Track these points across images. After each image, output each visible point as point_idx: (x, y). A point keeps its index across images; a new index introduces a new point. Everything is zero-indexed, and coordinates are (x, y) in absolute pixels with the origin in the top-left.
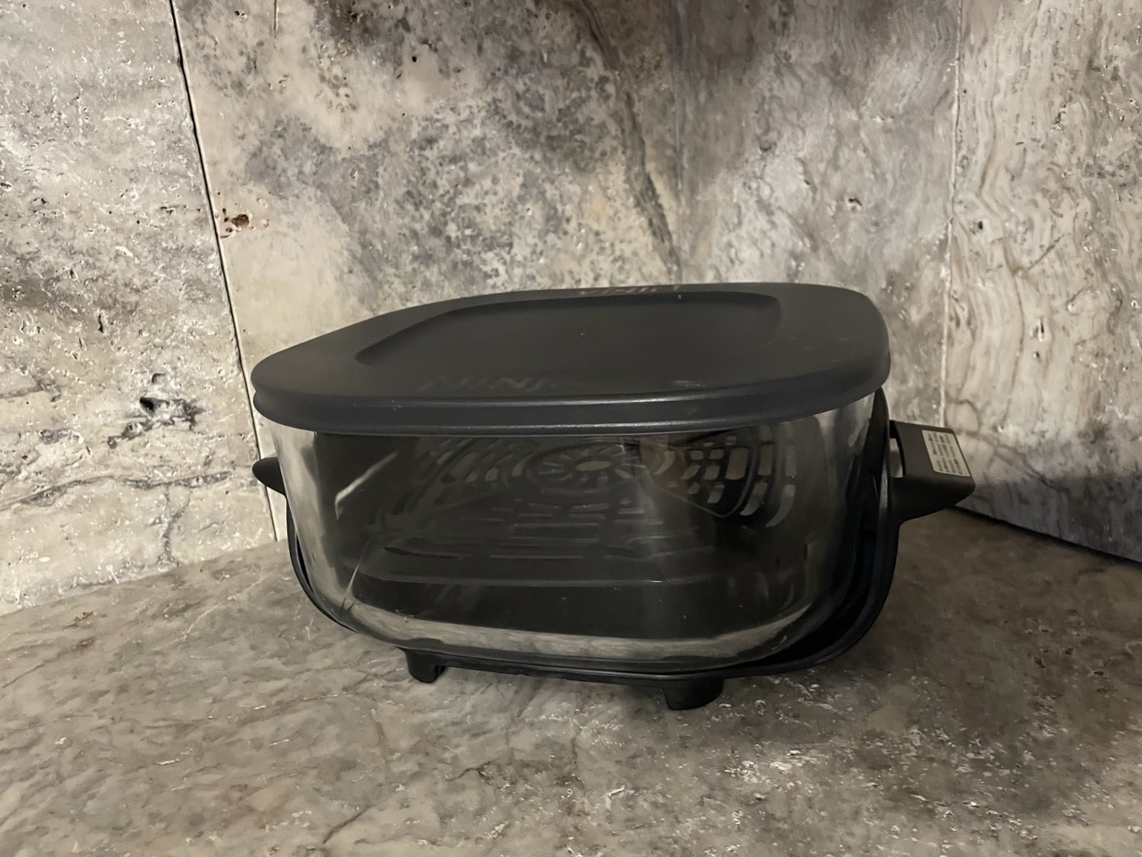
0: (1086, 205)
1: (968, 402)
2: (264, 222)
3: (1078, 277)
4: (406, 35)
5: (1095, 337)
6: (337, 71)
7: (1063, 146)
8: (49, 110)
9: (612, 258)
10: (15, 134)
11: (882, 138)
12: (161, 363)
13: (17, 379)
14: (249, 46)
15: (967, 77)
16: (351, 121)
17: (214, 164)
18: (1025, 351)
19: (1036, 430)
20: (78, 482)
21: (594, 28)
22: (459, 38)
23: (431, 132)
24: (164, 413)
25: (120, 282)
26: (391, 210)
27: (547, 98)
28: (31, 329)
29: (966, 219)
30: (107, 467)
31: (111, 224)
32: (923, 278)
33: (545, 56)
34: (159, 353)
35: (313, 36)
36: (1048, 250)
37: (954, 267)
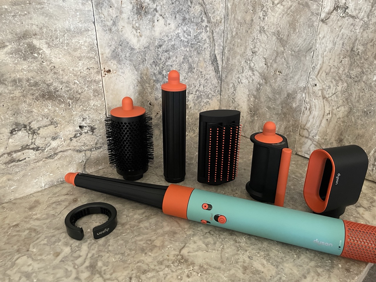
0: (345, 84)
1: (306, 129)
2: (115, 72)
3: (341, 102)
4: (156, 13)
5: (343, 118)
6: (137, 25)
7: (341, 69)
8: (57, 38)
9: (204, 79)
10: (46, 46)
11: (290, 57)
12: (85, 115)
13: (46, 121)
14: (114, 18)
15: (317, 46)
16: (140, 40)
17: (102, 54)
18: (324, 119)
19: (324, 138)
20: (61, 151)
21: (206, 11)
22: (170, 14)
23: (161, 43)
24: (86, 130)
25: (75, 91)
26: (149, 67)
27: (192, 32)
28: (50, 106)
29: (312, 82)
30: (69, 146)
31: (73, 73)
32: (298, 96)
33: (192, 19)
34: (85, 112)
35: (131, 14)
36: (334, 94)
37: (307, 95)
